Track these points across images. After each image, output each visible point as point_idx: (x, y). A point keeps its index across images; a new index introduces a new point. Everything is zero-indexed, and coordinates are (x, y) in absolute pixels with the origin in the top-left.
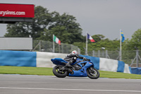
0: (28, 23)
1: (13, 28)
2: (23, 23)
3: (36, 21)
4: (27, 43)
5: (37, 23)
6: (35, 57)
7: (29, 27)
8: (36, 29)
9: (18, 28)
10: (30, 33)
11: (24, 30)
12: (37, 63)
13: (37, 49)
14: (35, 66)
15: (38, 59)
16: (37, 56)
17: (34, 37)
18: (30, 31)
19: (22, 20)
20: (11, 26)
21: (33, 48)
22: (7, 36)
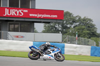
0: (59, 23)
2: (56, 23)
3: (65, 22)
4: (58, 37)
5: (66, 23)
6: (64, 47)
7: (60, 26)
8: (64, 27)
9: (52, 26)
10: (60, 31)
11: (56, 28)
12: (65, 51)
13: (65, 42)
15: (65, 49)
17: (63, 33)
18: (60, 29)
19: (55, 21)
20: (47, 25)
21: (62, 41)
22: (44, 32)
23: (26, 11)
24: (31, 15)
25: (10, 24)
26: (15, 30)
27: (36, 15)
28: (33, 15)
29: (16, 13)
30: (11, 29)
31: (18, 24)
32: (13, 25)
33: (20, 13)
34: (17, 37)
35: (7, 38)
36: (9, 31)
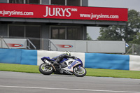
0: (121, 27)
1: (106, 31)
2: (117, 26)
3: (129, 25)
4: (120, 46)
5: (131, 26)
6: (128, 60)
7: (122, 30)
8: (128, 32)
9: (111, 31)
10: (123, 37)
11: (117, 33)
12: (130, 66)
13: (130, 53)
14: (128, 69)
15: (131, 63)
16: (130, 59)
17: (127, 40)
18: (122, 35)
19: (116, 24)
20: (105, 29)
21: (126, 51)
22: (100, 39)
23: (75, 10)
24: (82, 15)
25: (52, 28)
26: (60, 37)
27: (89, 16)
28: (85, 16)
29: (61, 12)
30: (54, 36)
31: (64, 28)
32: (57, 30)
33: (66, 13)
34: (63, 46)
35: (48, 49)
36: (52, 38)
